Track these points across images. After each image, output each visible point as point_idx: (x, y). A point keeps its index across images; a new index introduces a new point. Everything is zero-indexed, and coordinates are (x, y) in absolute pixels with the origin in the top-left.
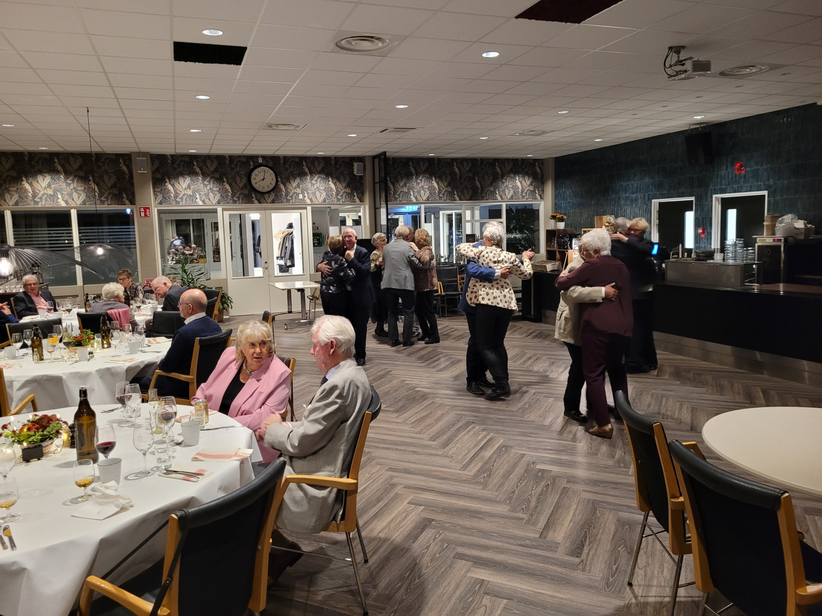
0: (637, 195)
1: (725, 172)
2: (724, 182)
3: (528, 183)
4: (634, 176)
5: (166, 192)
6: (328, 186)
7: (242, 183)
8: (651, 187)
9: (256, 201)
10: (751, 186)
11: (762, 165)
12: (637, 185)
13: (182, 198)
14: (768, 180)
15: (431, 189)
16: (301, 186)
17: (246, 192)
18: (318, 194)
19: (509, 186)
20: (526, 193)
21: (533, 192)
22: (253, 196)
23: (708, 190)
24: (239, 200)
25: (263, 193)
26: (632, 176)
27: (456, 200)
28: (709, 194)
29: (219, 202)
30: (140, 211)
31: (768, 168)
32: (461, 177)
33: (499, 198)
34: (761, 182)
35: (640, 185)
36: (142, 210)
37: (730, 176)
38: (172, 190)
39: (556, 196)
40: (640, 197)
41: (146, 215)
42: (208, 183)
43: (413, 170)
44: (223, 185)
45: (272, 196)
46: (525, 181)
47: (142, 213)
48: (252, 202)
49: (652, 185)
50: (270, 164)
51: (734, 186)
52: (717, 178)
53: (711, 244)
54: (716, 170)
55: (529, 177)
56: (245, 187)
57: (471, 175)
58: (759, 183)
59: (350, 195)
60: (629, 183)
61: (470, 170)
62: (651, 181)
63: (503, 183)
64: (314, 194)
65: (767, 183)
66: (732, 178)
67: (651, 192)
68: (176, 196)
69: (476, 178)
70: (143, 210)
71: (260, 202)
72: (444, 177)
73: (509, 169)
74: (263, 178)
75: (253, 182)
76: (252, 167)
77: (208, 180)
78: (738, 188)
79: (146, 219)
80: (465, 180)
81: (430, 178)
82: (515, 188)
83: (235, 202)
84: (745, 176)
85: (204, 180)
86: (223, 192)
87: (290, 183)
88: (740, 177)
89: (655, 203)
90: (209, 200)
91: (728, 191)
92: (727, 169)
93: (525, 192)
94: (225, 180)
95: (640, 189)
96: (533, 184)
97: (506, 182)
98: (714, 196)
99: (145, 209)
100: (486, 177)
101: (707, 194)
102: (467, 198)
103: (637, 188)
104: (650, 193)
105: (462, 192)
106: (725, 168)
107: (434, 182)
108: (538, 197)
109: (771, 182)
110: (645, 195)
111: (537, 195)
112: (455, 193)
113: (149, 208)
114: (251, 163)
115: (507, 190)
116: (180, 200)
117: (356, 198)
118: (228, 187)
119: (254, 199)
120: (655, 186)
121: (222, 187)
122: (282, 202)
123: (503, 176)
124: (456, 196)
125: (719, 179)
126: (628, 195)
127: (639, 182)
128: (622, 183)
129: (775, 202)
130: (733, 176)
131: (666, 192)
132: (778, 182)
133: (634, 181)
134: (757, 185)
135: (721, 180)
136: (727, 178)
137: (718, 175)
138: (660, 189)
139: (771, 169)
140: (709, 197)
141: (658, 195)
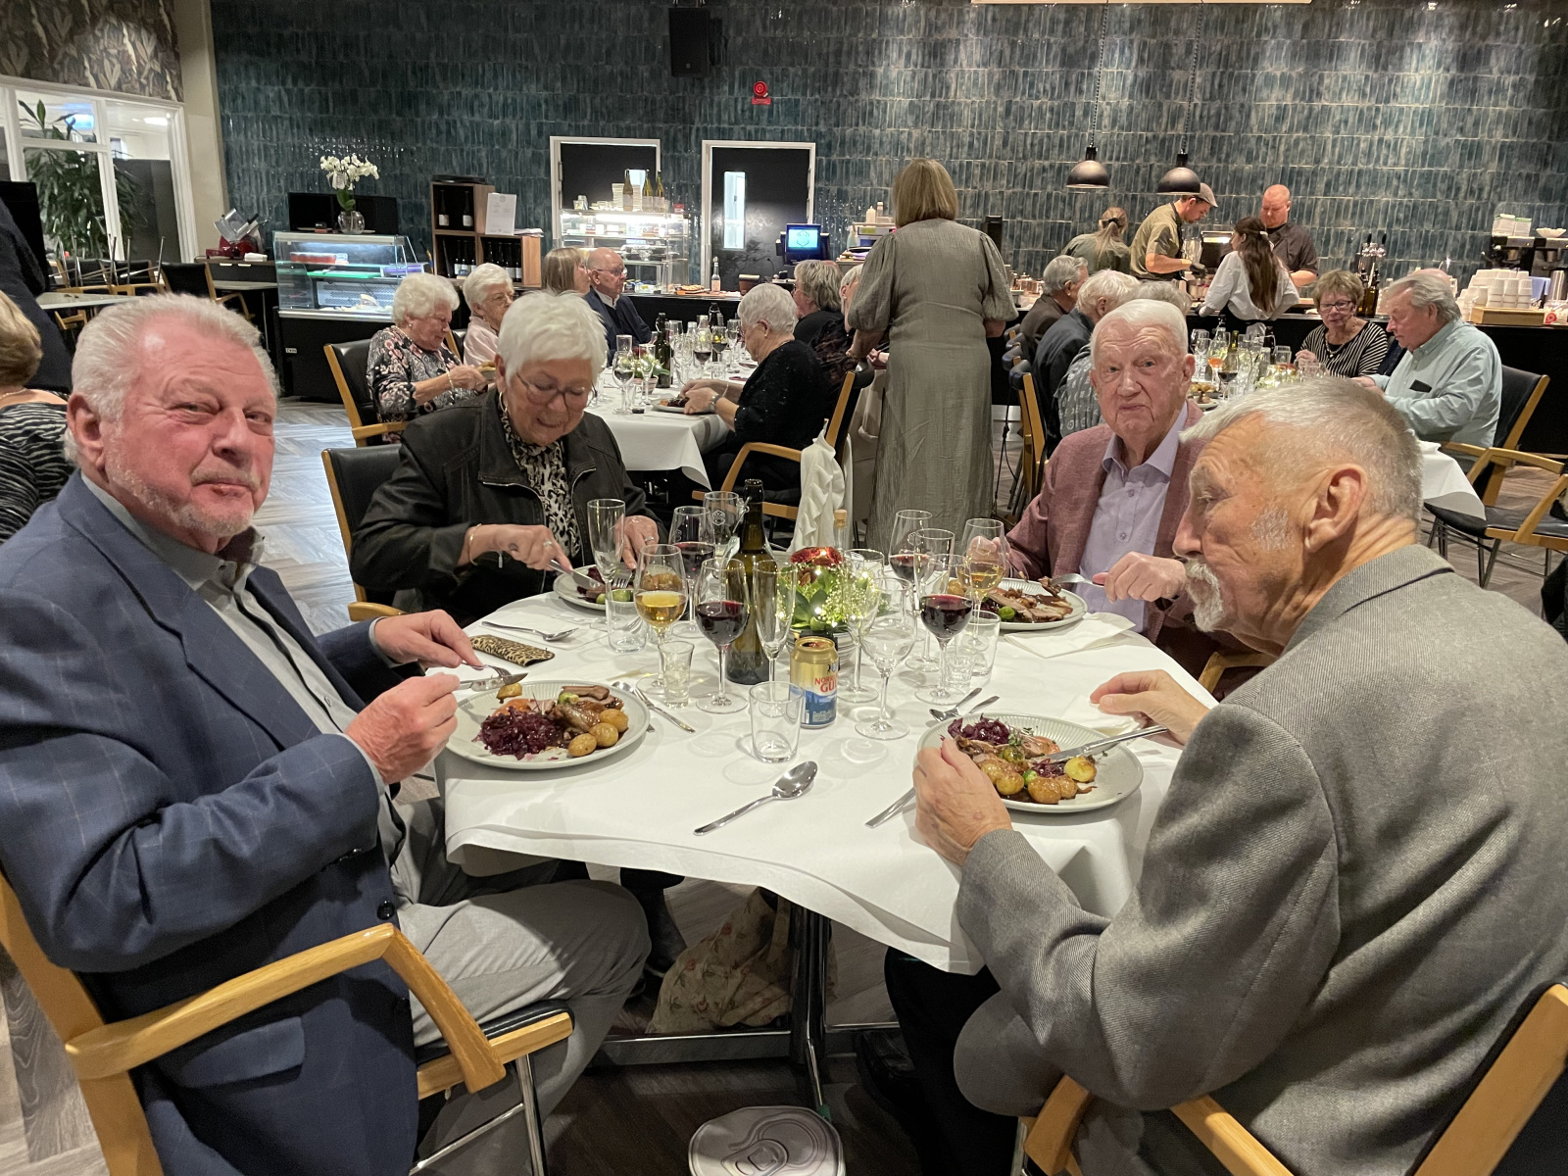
0: (508, 121)
1: (728, 96)
2: (725, 117)
3: (150, 50)
4: (496, 77)
10: (783, 131)
11: (804, 94)
12: (505, 99)
14: (817, 124)
19: (111, 51)
20: (148, 79)
21: (161, 77)
23: (691, 129)
26: (489, 75)
28: (693, 137)
31: (816, 100)
33: (92, 80)
34: (802, 126)
35: (513, 99)
37: (739, 107)
40: (513, 127)
46: (142, 43)
49: (546, 101)
51: (749, 128)
52: (711, 105)
54: (707, 90)
55: (150, 33)
58: (800, 128)
60: (479, 89)
62: (544, 94)
63: (97, 40)
65: (814, 129)
66: (743, 111)
67: (547, 117)
69: (34, 13)
78: (756, 131)
82: (123, 59)
84: (771, 112)
88: (761, 112)
89: (556, 142)
91: (735, 136)
92: (731, 92)
93: (145, 74)
95: (515, 109)
96: (160, 55)
97: (103, 37)
98: (704, 143)
100: (57, 15)
101: (689, 138)
103: (505, 105)
104: (545, 120)
106: (726, 88)
108: (173, 94)
109: (822, 128)
110: (527, 125)
111: (169, 87)
115: (106, 62)
120: (557, 106)
123: (94, 20)
125: (715, 109)
126: (477, 118)
127: (510, 94)
128: (458, 89)
129: (829, 162)
130: (746, 107)
131: (586, 123)
132: (835, 129)
133: (496, 89)
134: (796, 130)
135: (719, 111)
136: (732, 109)
137: (712, 101)
138: (569, 114)
139: (822, 102)
140: (693, 143)
141: (566, 128)
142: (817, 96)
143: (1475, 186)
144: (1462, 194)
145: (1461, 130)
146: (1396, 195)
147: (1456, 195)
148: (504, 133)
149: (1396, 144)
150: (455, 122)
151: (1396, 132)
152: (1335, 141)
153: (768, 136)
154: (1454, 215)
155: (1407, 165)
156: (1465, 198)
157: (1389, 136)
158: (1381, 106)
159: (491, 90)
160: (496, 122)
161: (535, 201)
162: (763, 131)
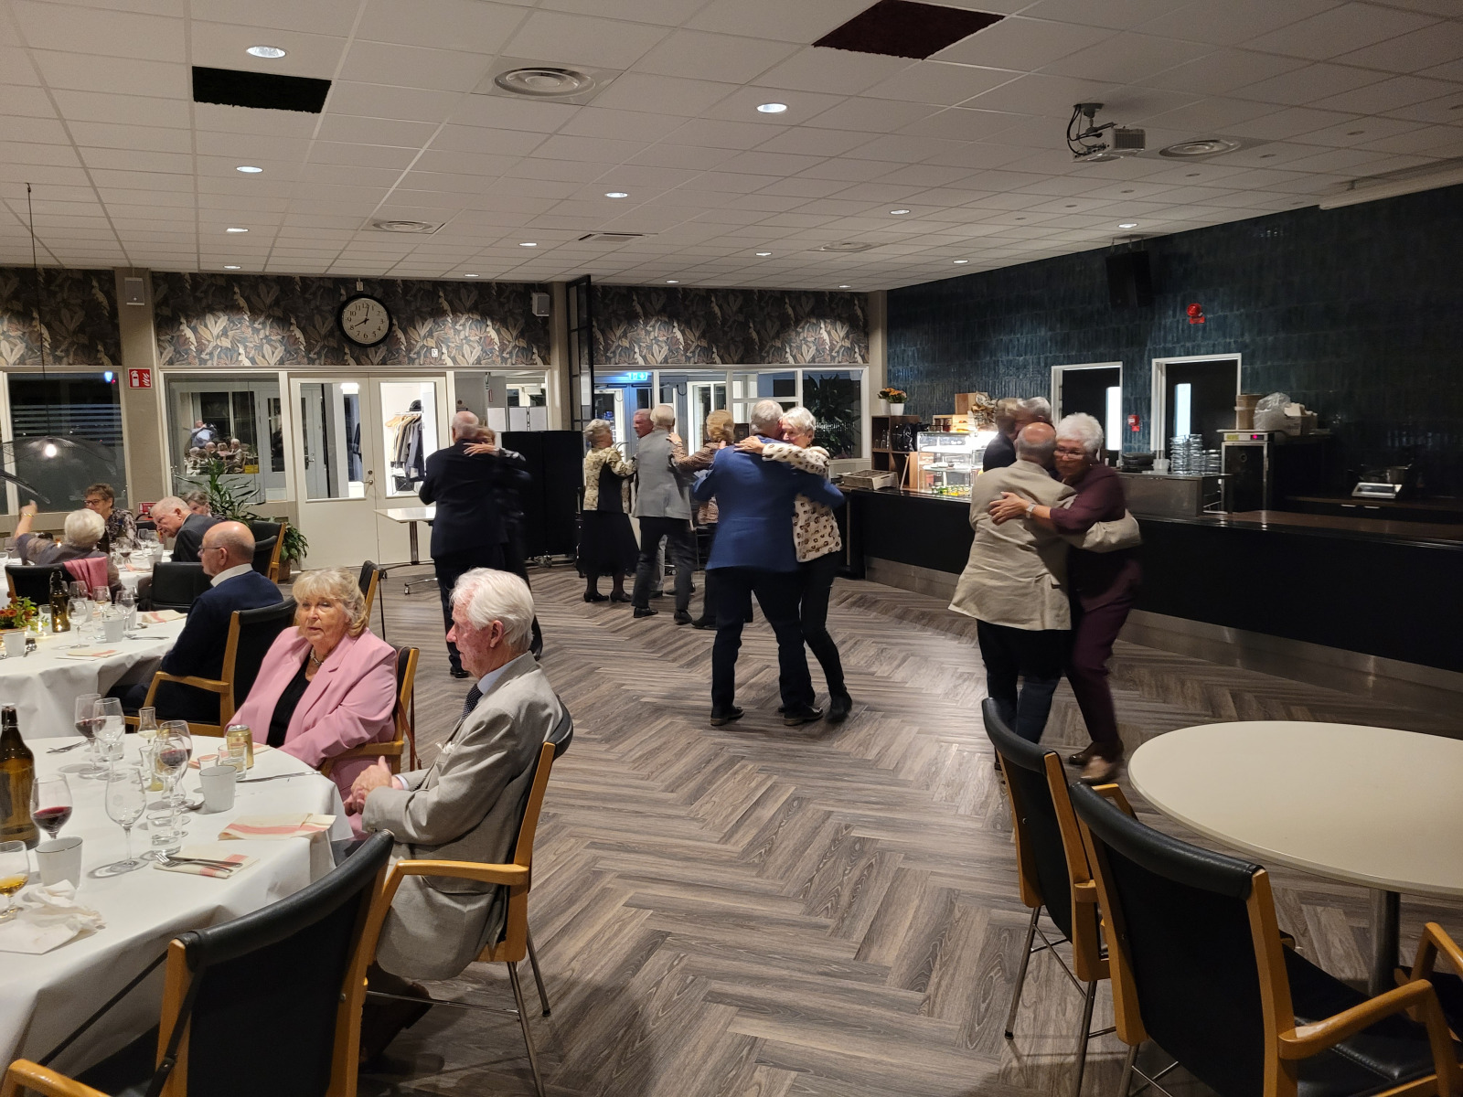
0: (1028, 356)
1: (1172, 319)
2: (1170, 338)
3: (842, 334)
4: (1021, 326)
5: (182, 340)
6: (485, 334)
7: (325, 327)
8: (1049, 344)
9: (351, 361)
10: (1214, 346)
11: (1232, 310)
12: (1027, 341)
13: (211, 354)
14: (1242, 335)
15: (672, 343)
16: (435, 334)
17: (333, 343)
18: (466, 349)
19: (809, 339)
20: (838, 352)
21: (850, 350)
22: (347, 350)
23: (1144, 352)
24: (319, 358)
25: (363, 347)
26: (1018, 323)
27: (715, 363)
28: (1145, 358)
29: (281, 362)
30: (131, 376)
31: (1242, 314)
32: (724, 322)
33: (791, 359)
34: (1230, 338)
35: (1032, 340)
36: (135, 374)
37: (1181, 328)
38: (193, 339)
39: (890, 358)
41: (141, 384)
42: (260, 326)
43: (639, 309)
44: (289, 330)
45: (382, 351)
46: (836, 331)
47: (134, 380)
48: (344, 363)
49: (1051, 340)
50: (379, 293)
51: (1188, 344)
52: (1160, 328)
53: (1149, 443)
54: (1157, 317)
55: (843, 323)
56: (331, 334)
57: (741, 318)
58: (1228, 340)
59: (526, 352)
60: (1012, 336)
61: (740, 310)
62: (1049, 333)
63: (798, 334)
64: (460, 348)
65: (1240, 340)
66: (1183, 330)
67: (1050, 352)
68: (200, 350)
69: (751, 325)
70: (137, 375)
71: (359, 363)
72: (693, 322)
73: (807, 310)
74: (365, 319)
75: (346, 325)
76: (344, 298)
77: (261, 320)
78: (1193, 348)
79: (143, 391)
80: (730, 327)
81: (669, 323)
82: (819, 343)
83: (311, 361)
84: (1205, 329)
85: (253, 321)
86: (290, 343)
87: (415, 328)
88: (1197, 330)
89: (1057, 371)
90: (264, 357)
91: (1177, 353)
92: (1174, 316)
93: (837, 349)
94: (293, 321)
95: (1032, 348)
96: (851, 336)
97: (803, 331)
98: (1154, 361)
99: (141, 372)
100: (768, 323)
101: (1142, 358)
102: (735, 360)
103: (1026, 345)
104: (1048, 354)
105: (727, 348)
106: (1171, 313)
107: (676, 330)
108: (859, 359)
109: (1247, 339)
110: (1039, 358)
111: (857, 355)
112: (714, 350)
113: (148, 372)
114: (343, 292)
115: (804, 346)
116: (208, 357)
117: (535, 356)
118: (298, 334)
119: (348, 357)
120: (1057, 343)
121: (289, 333)
122: (400, 363)
123: (797, 323)
124: (715, 355)
125: (1162, 333)
126: (1011, 357)
127: (1029, 336)
128: (1001, 337)
129: (1251, 369)
130: (1185, 327)
131: (1076, 353)
132: (1259, 338)
133: (1022, 334)
134: (1225, 343)
135: (1165, 333)
136: (1175, 330)
137: (1160, 324)
138: (1062, 349)
139: (1246, 316)
140: (1144, 361)
141: (1061, 359)
142: (1242, 310)
153: (1202, 350)
160: (1021, 359)
162: (1199, 346)
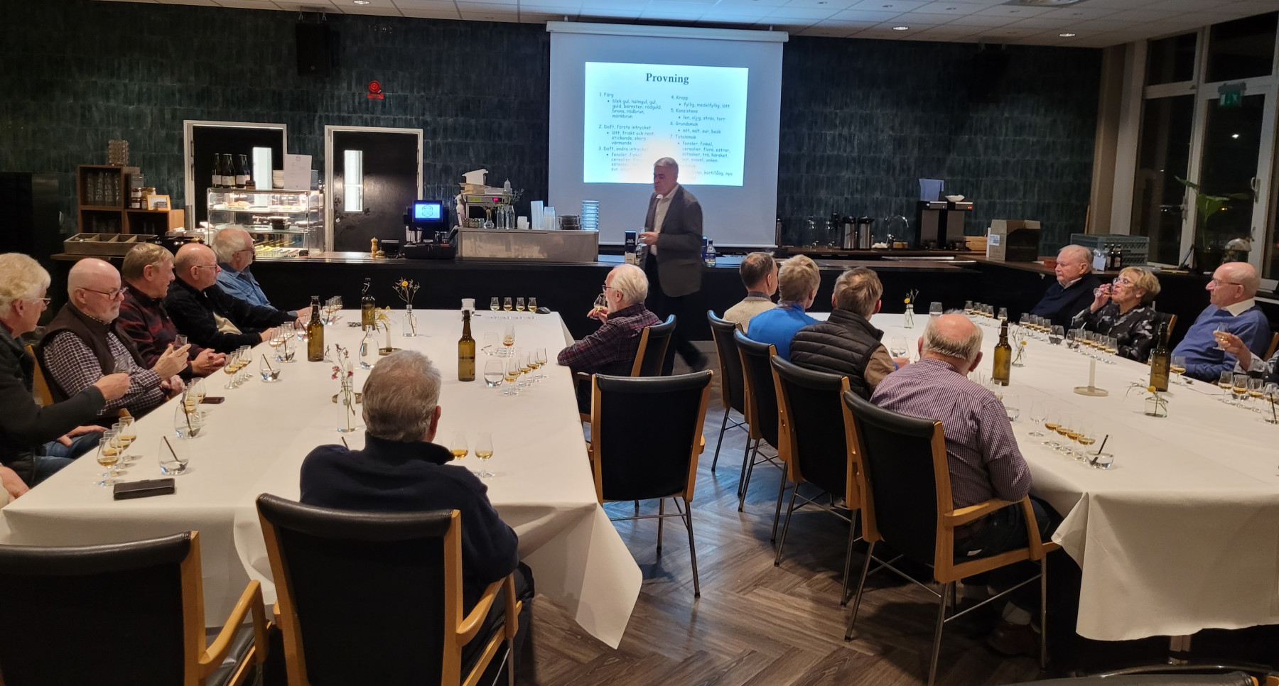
0: (143, 106)
1: (346, 90)
2: (345, 107)
4: (130, 70)
8: (178, 96)
10: (394, 120)
11: (412, 92)
12: (141, 89)
14: (423, 114)
23: (314, 117)
26: (125, 67)
28: (316, 123)
31: (422, 97)
34: (411, 115)
35: (148, 90)
37: (357, 100)
40: (148, 111)
49: (180, 91)
51: (365, 116)
52: (332, 98)
54: (328, 86)
58: (409, 117)
60: (114, 80)
62: (178, 85)
65: (421, 118)
66: (360, 103)
67: (180, 104)
78: (372, 119)
84: (384, 105)
88: (375, 104)
89: (188, 125)
91: (354, 123)
92: (349, 88)
95: (149, 97)
98: (327, 128)
101: (311, 123)
103: (140, 93)
104: (178, 107)
106: (345, 85)
109: (428, 118)
110: (162, 111)
120: (190, 96)
125: (336, 101)
126: (112, 103)
127: (145, 85)
128: (93, 79)
129: (434, 145)
130: (362, 100)
131: (218, 109)
132: (439, 119)
133: (131, 80)
134: (406, 119)
135: (339, 103)
136: (350, 102)
137: (333, 93)
138: (203, 103)
139: (427, 98)
140: (317, 128)
141: (199, 114)
142: (423, 93)
143: (905, 167)
144: (897, 172)
145: (892, 128)
146: (854, 173)
147: (893, 172)
148: (139, 117)
149: (850, 137)
150: (90, 107)
151: (850, 129)
152: (809, 135)
153: (382, 123)
154: (893, 186)
155: (858, 152)
156: (900, 175)
157: (845, 132)
158: (838, 111)
159: (127, 81)
160: (131, 108)
161: (169, 174)
162: (378, 119)
